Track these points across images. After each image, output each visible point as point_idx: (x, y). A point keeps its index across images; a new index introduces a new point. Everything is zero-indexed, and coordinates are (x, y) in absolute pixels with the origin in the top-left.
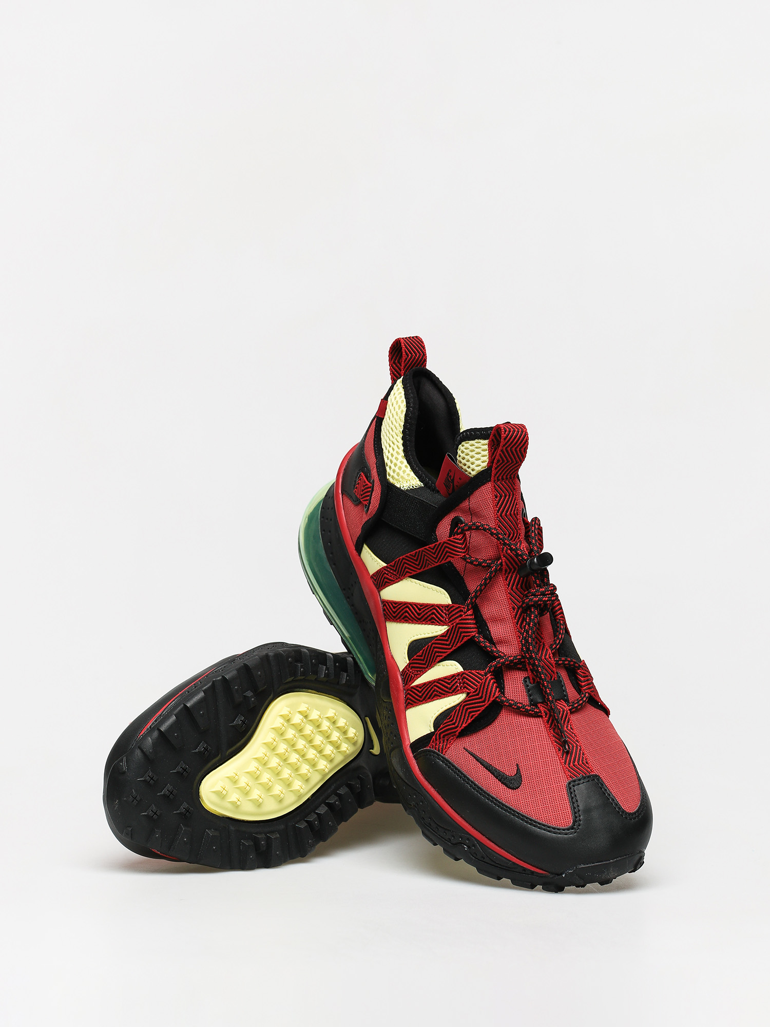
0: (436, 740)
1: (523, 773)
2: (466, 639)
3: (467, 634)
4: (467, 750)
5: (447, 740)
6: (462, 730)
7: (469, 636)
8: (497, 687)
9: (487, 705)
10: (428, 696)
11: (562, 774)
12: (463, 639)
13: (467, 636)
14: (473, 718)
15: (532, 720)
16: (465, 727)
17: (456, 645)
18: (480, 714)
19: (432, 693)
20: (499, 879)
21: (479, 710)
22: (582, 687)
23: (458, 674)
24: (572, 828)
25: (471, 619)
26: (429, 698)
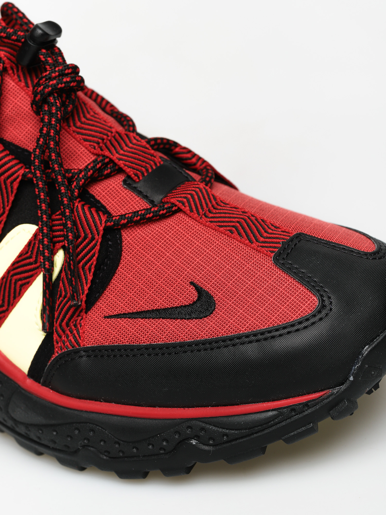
0: (60, 337)
1: (208, 287)
2: (16, 185)
3: (16, 175)
4: (110, 317)
5: (75, 326)
6: (87, 296)
7: (17, 177)
8: (97, 212)
9: (100, 240)
10: (12, 295)
11: (258, 257)
12: (12, 188)
13: (15, 180)
14: (93, 270)
15: (170, 222)
16: (89, 289)
17: (8, 202)
18: (97, 259)
19: (15, 287)
20: (263, 450)
21: (93, 255)
22: (195, 164)
23: (35, 235)
24: (323, 306)
25: (10, 161)
26: (15, 298)
